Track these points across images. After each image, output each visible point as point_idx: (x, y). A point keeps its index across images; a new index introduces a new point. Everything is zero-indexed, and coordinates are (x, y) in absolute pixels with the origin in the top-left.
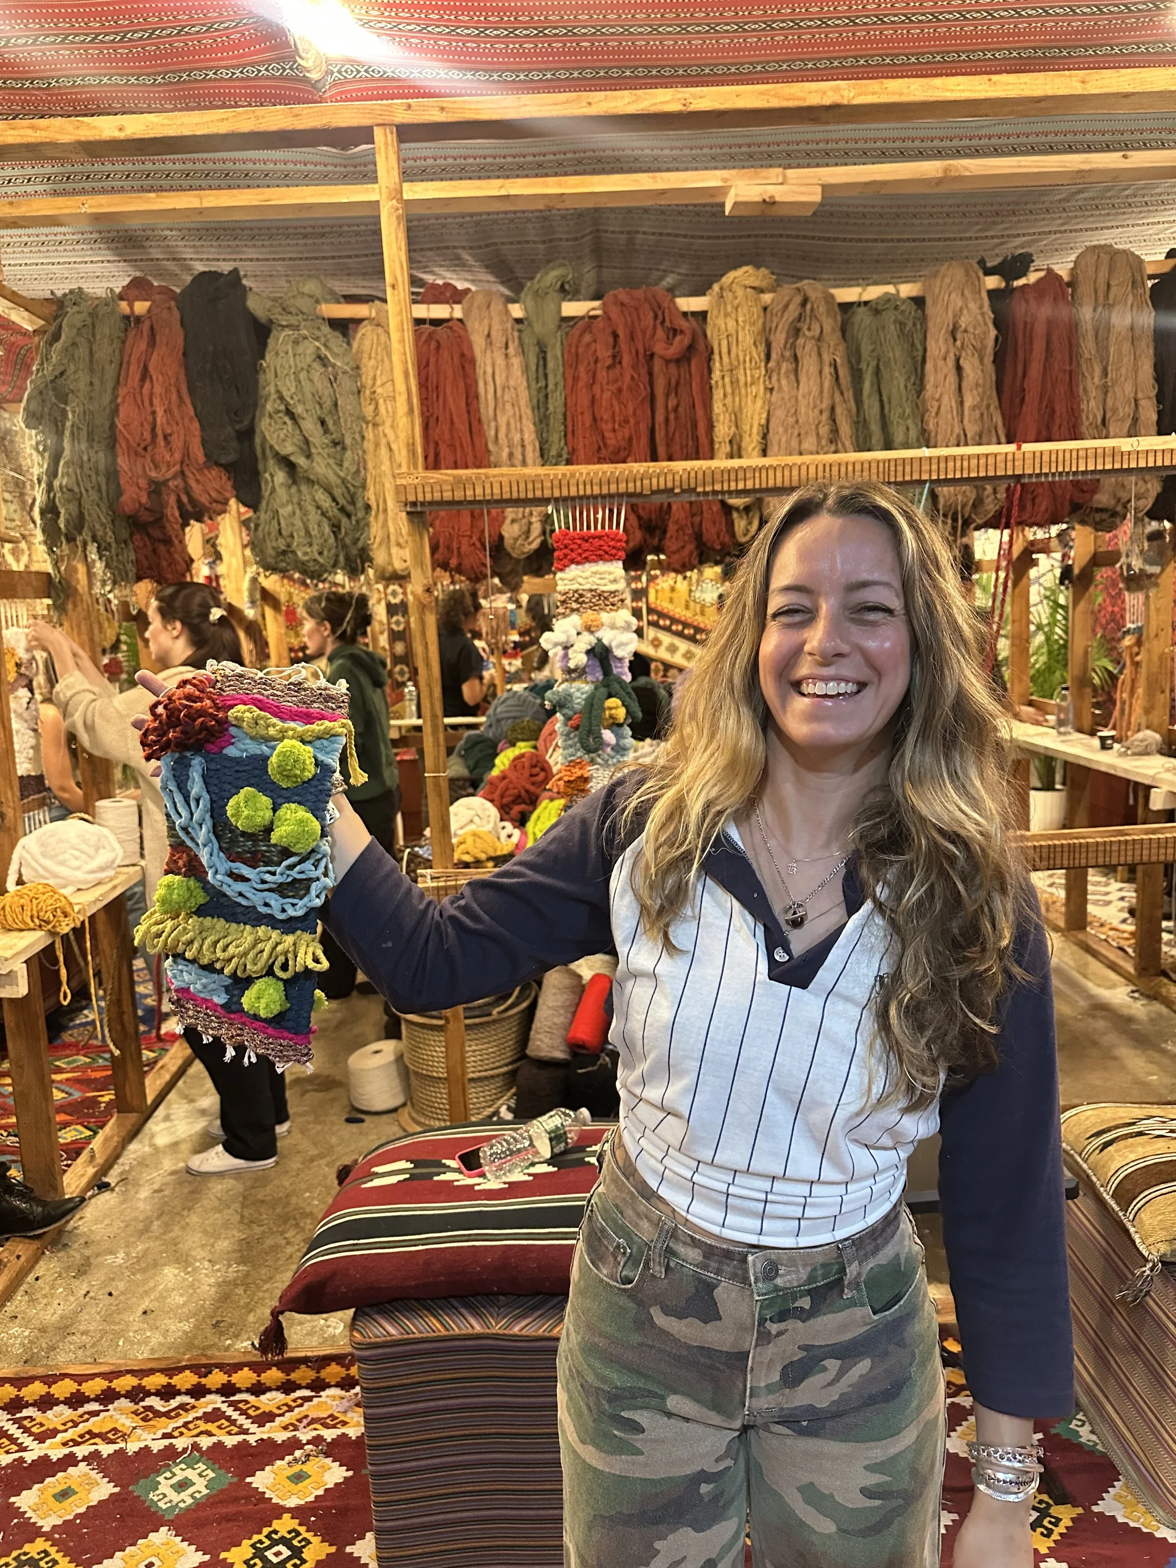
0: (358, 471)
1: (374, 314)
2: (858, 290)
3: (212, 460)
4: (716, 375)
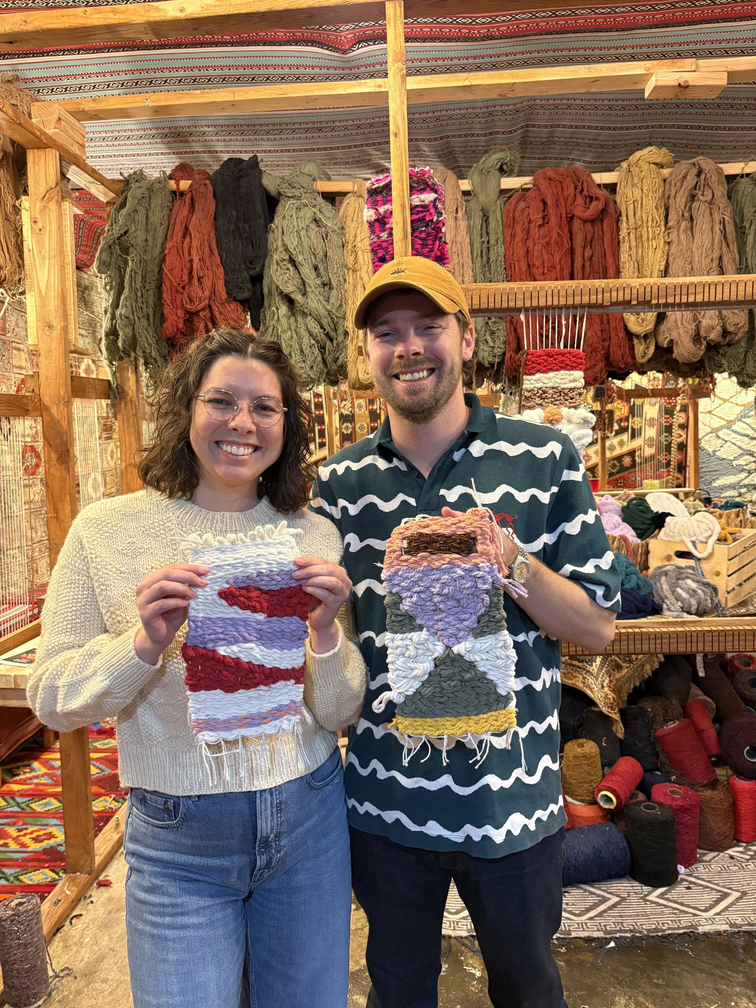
0: (341, 305)
1: (356, 188)
2: (742, 165)
3: (232, 297)
4: (623, 233)
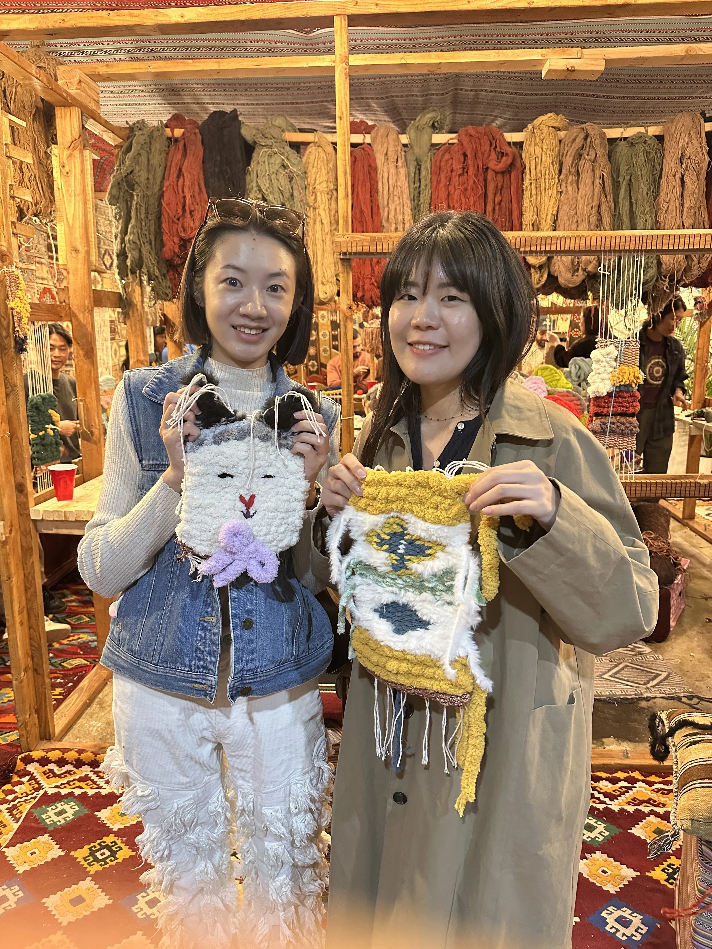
1: (317, 140)
2: (622, 130)
4: (526, 183)
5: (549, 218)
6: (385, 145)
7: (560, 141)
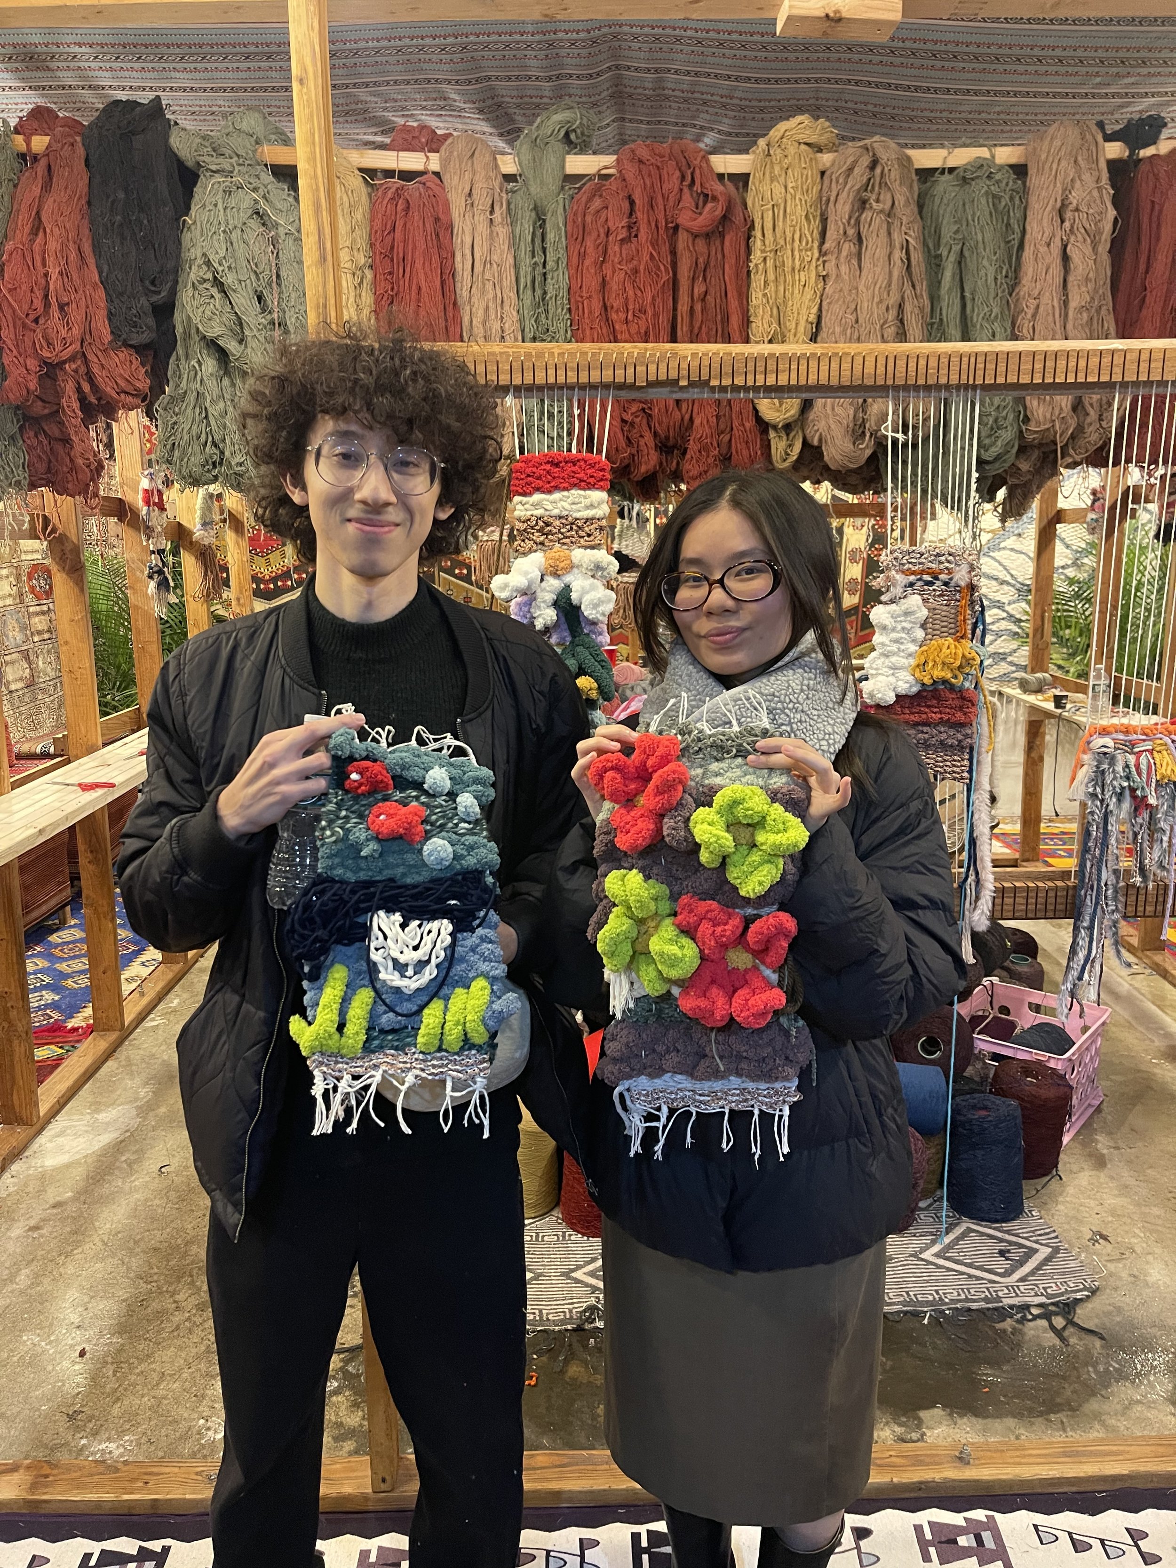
2: (943, 152)
3: (120, 341)
4: (756, 257)
5: (801, 329)
6: (467, 176)
7: (823, 173)
